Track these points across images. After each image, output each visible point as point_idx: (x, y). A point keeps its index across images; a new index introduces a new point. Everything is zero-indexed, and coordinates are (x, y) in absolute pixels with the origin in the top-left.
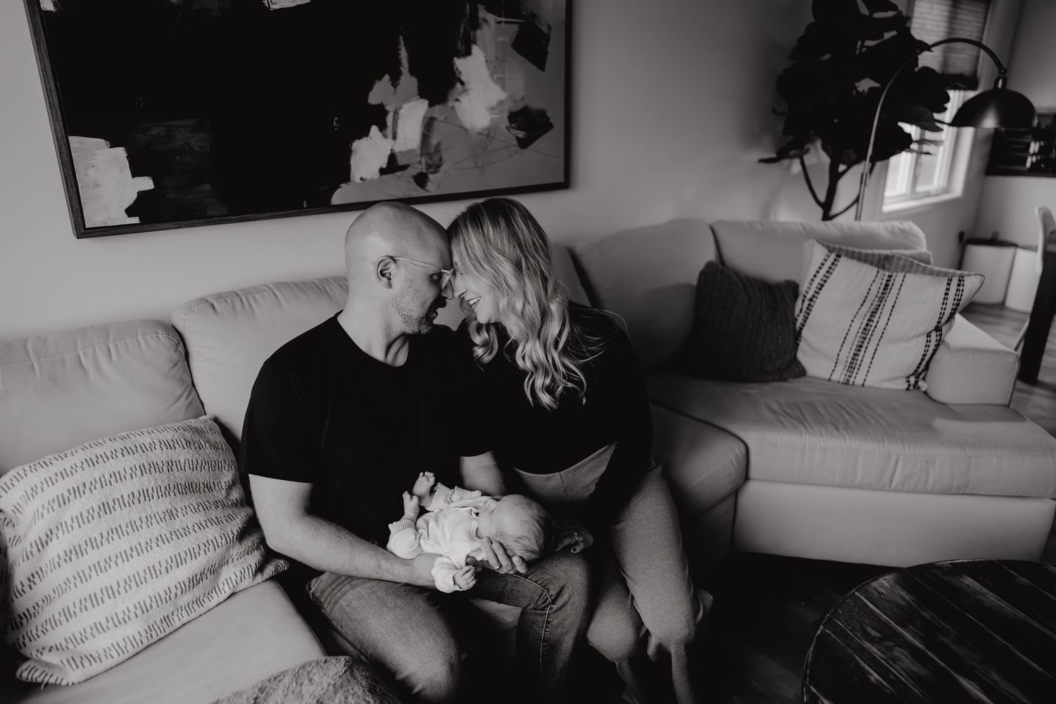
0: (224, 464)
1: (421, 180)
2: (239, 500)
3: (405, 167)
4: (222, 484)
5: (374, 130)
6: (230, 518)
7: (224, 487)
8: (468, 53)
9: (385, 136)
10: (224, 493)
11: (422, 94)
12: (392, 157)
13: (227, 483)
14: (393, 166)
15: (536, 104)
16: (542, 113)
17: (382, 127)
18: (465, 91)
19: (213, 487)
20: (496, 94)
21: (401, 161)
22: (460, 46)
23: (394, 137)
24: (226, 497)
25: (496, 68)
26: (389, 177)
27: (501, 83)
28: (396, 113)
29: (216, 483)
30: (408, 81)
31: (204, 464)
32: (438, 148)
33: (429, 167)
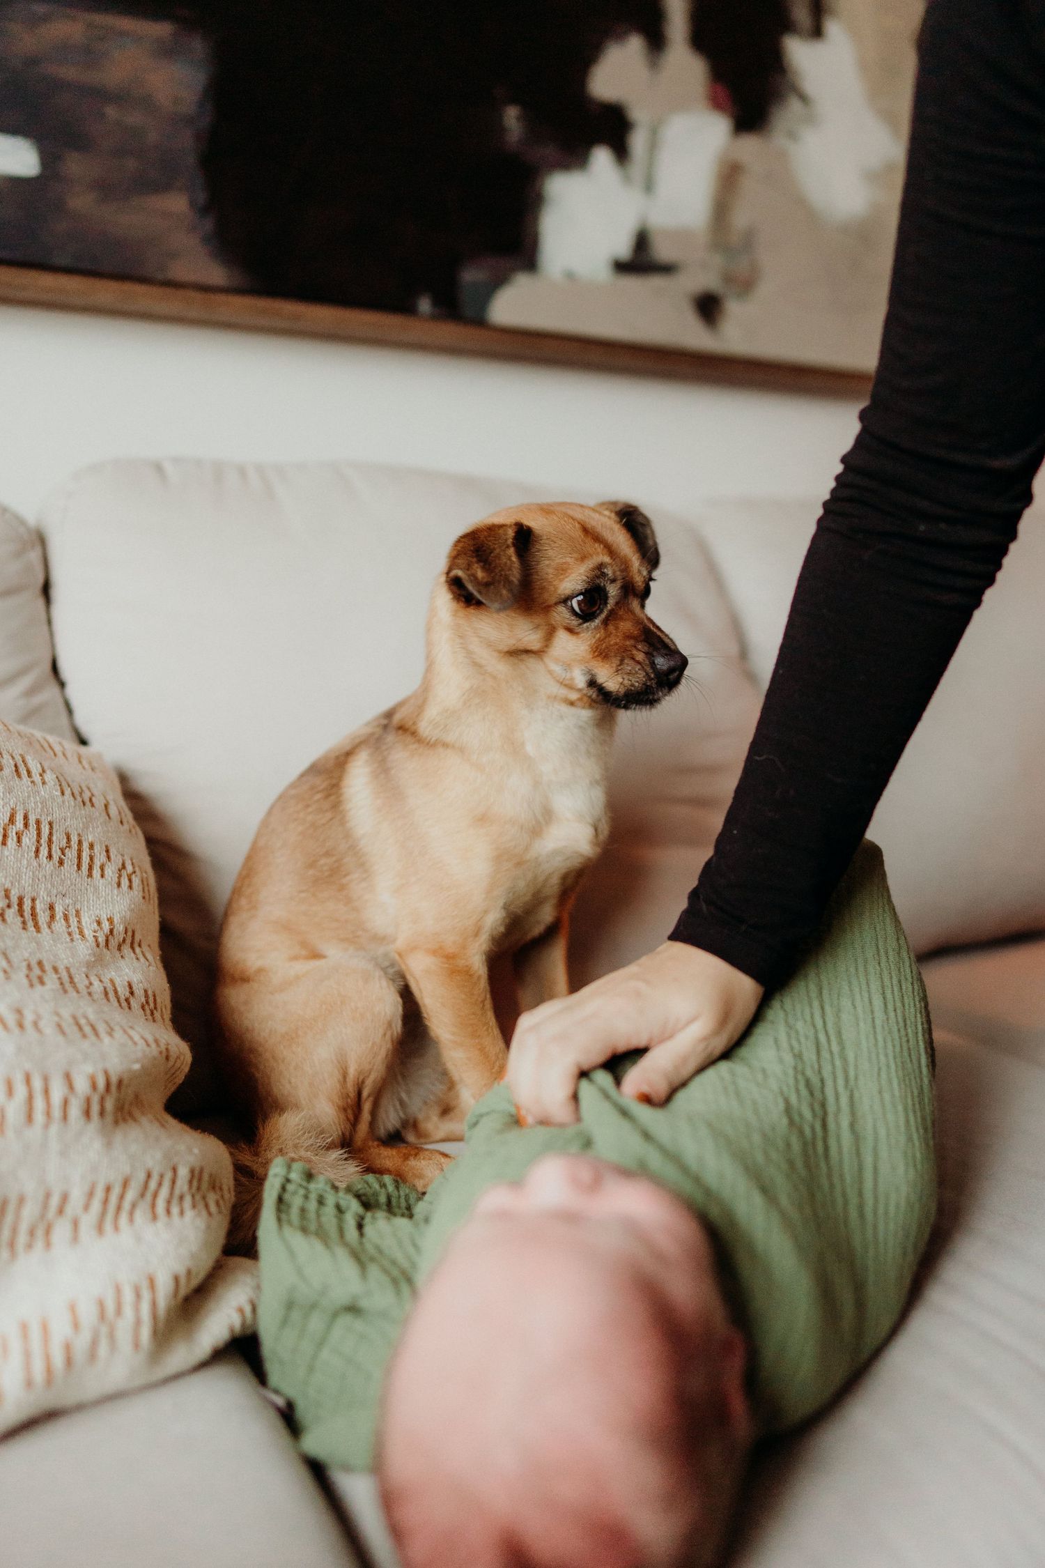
0: (100, 858)
1: (708, 307)
2: (139, 992)
3: (668, 269)
4: (86, 920)
5: (602, 157)
6: (82, 1029)
7: (88, 933)
8: (817, 32)
9: (627, 179)
10: (84, 949)
11: (716, 104)
12: (642, 241)
13: (106, 926)
14: (642, 259)
17: (621, 152)
18: (811, 119)
19: (43, 918)
20: (876, 142)
21: (663, 251)
22: (801, 13)
23: (649, 186)
24: (89, 965)
25: (882, 82)
26: (634, 285)
27: (891, 120)
28: (654, 133)
29: (59, 910)
30: (683, 63)
31: (19, 824)
32: (749, 241)
33: (728, 279)
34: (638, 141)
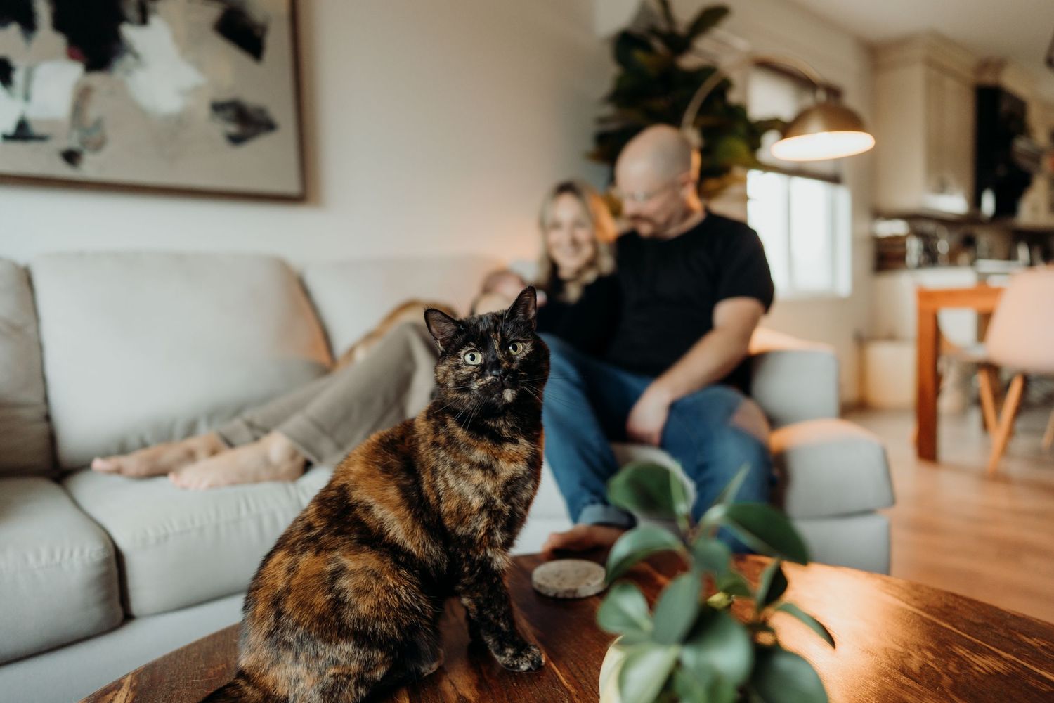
1: (71, 157)
3: (42, 138)
8: (144, 21)
9: (11, 95)
11: (72, 56)
12: (22, 125)
14: (22, 132)
15: (252, 97)
16: (261, 111)
17: (6, 82)
18: (139, 64)
20: (189, 76)
21: (36, 129)
22: (131, 11)
23: (27, 97)
25: (188, 45)
26: (17, 146)
27: (199, 65)
28: (29, 72)
30: (48, 38)
32: (98, 124)
33: (84, 143)
34: (18, 77)
